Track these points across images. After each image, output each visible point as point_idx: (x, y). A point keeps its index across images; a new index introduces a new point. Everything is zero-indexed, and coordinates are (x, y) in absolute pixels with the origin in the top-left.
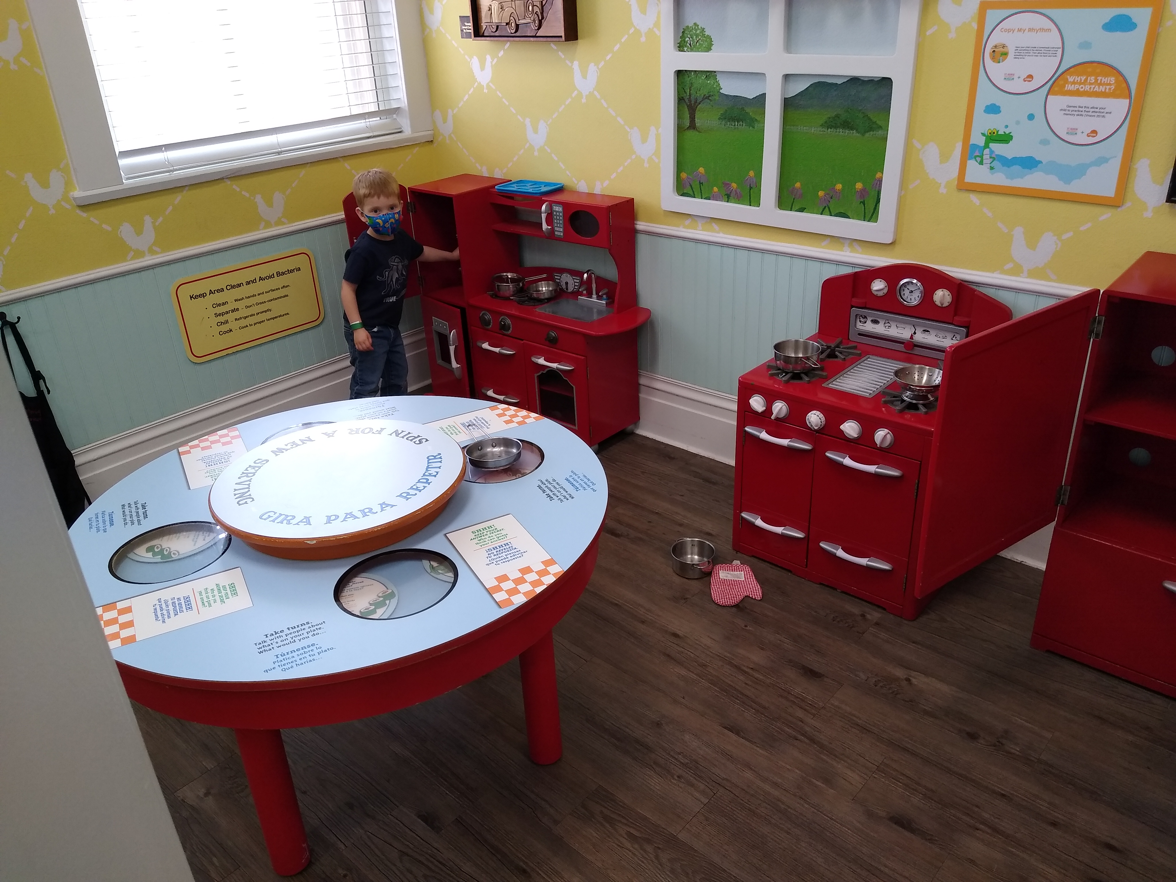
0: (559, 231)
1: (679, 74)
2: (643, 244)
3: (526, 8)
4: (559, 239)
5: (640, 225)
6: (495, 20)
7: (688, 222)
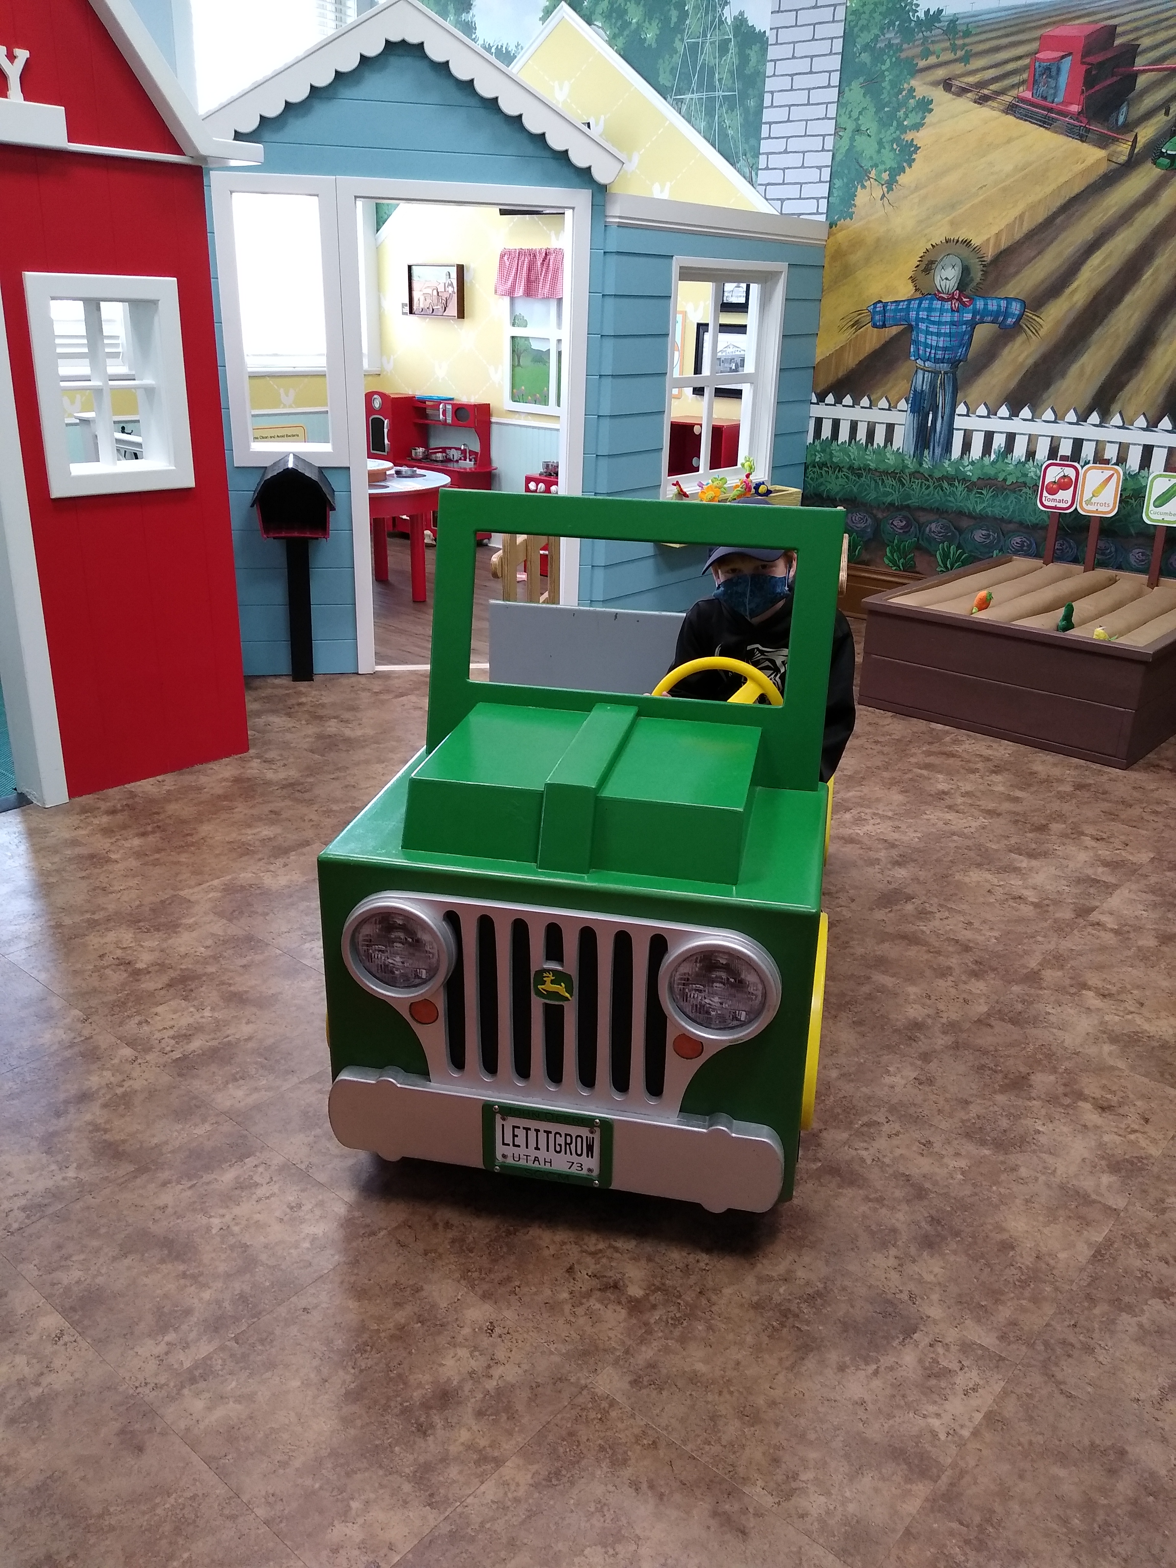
0: (449, 420)
1: (513, 338)
2: (494, 429)
3: (438, 301)
4: (450, 425)
5: (493, 419)
6: (422, 306)
7: (517, 416)
